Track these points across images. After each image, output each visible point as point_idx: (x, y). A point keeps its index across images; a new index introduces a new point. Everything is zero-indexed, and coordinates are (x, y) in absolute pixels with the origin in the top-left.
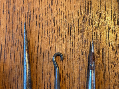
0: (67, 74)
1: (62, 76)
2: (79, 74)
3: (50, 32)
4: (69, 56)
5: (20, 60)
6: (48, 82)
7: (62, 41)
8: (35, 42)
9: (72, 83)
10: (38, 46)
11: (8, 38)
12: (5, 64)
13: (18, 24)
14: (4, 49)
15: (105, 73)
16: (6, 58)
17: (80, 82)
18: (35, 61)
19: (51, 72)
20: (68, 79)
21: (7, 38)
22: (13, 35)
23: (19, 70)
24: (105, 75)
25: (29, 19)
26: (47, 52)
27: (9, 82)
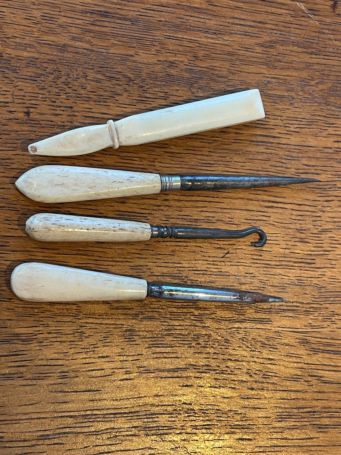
0: (228, 253)
1: (225, 243)
2: (228, 274)
3: (301, 226)
4: (259, 258)
5: (254, 170)
6: (216, 219)
7: (285, 246)
8: (285, 198)
9: (213, 261)
10: (277, 203)
11: (292, 149)
12: (249, 142)
13: (316, 168)
14: (275, 141)
15: (230, 320)
16: (258, 145)
17: (215, 275)
18: (252, 196)
19: (232, 224)
20: (220, 253)
21: (293, 147)
22: (297, 159)
23: (238, 167)
24: (226, 320)
25: (324, 187)
26: (267, 219)
27: (219, 149)
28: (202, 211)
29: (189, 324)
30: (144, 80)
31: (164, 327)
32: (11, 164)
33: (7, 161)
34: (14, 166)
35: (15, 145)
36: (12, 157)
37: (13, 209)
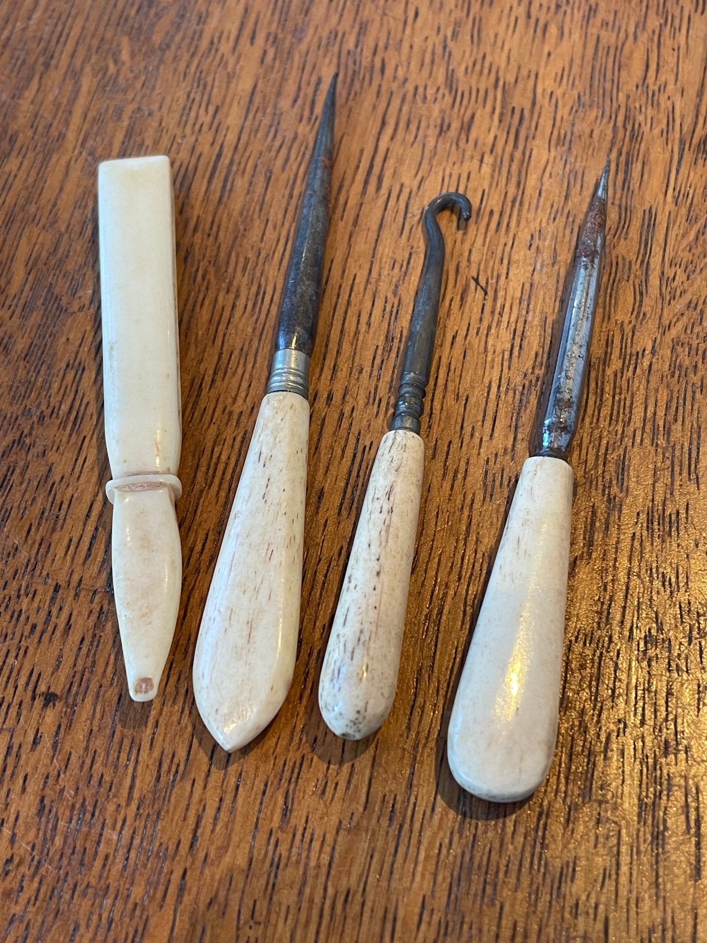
0: (477, 280)
1: (451, 283)
2: (527, 286)
3: (432, 126)
4: (496, 217)
5: (288, 204)
6: (390, 295)
7: (476, 163)
8: (362, 151)
9: (493, 312)
10: (371, 167)
11: (252, 125)
12: (222, 207)
13: (303, 84)
14: (230, 155)
15: (641, 294)
16: (231, 190)
17: (527, 312)
18: (350, 214)
19: (408, 263)
20: (475, 297)
21: (248, 123)
22: (277, 117)
23: (275, 236)
24: (641, 301)
25: (350, 73)
26: (406, 191)
27: (226, 271)
28: (369, 324)
29: (644, 382)
30: (27, 412)
31: (647, 441)
32: (176, 760)
33: (165, 767)
34: (182, 753)
35: (127, 742)
36: (156, 754)
37: (296, 771)
